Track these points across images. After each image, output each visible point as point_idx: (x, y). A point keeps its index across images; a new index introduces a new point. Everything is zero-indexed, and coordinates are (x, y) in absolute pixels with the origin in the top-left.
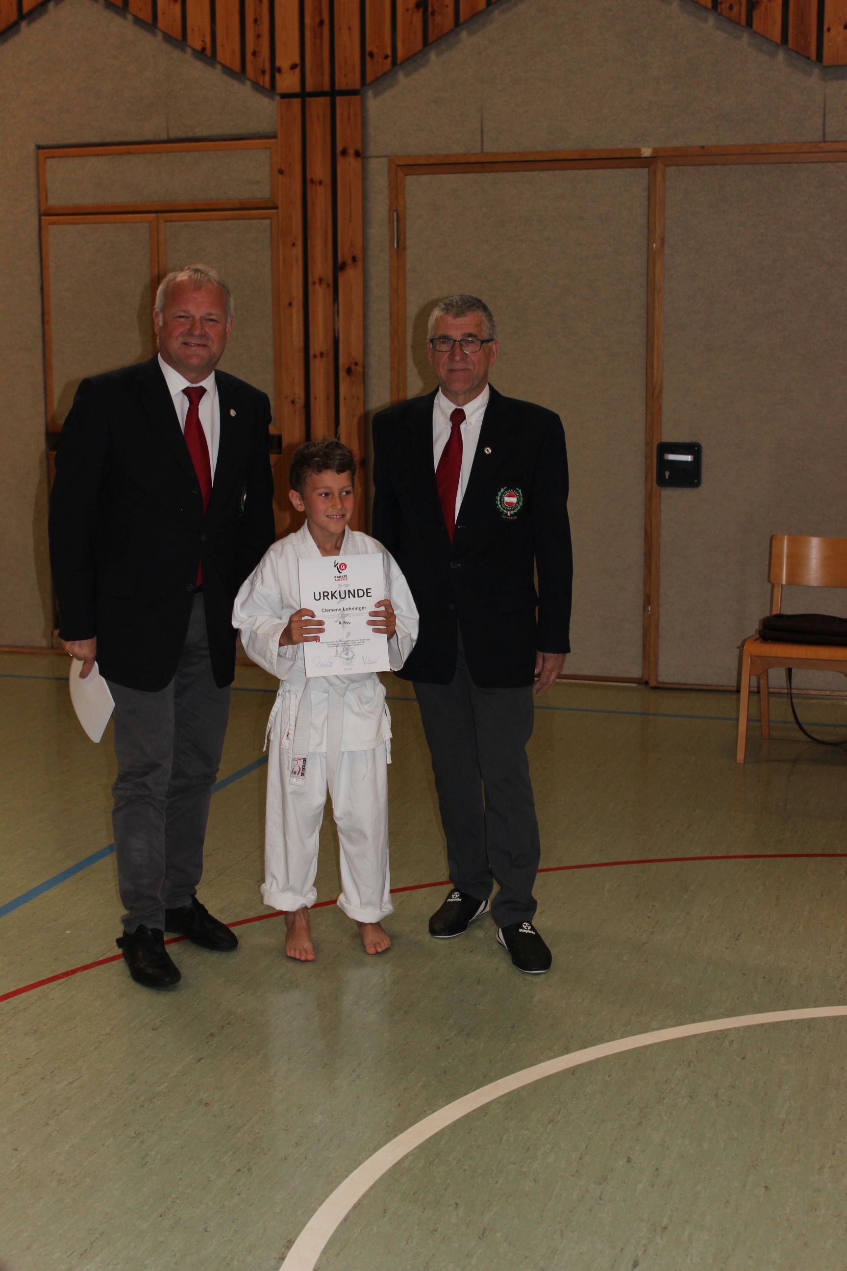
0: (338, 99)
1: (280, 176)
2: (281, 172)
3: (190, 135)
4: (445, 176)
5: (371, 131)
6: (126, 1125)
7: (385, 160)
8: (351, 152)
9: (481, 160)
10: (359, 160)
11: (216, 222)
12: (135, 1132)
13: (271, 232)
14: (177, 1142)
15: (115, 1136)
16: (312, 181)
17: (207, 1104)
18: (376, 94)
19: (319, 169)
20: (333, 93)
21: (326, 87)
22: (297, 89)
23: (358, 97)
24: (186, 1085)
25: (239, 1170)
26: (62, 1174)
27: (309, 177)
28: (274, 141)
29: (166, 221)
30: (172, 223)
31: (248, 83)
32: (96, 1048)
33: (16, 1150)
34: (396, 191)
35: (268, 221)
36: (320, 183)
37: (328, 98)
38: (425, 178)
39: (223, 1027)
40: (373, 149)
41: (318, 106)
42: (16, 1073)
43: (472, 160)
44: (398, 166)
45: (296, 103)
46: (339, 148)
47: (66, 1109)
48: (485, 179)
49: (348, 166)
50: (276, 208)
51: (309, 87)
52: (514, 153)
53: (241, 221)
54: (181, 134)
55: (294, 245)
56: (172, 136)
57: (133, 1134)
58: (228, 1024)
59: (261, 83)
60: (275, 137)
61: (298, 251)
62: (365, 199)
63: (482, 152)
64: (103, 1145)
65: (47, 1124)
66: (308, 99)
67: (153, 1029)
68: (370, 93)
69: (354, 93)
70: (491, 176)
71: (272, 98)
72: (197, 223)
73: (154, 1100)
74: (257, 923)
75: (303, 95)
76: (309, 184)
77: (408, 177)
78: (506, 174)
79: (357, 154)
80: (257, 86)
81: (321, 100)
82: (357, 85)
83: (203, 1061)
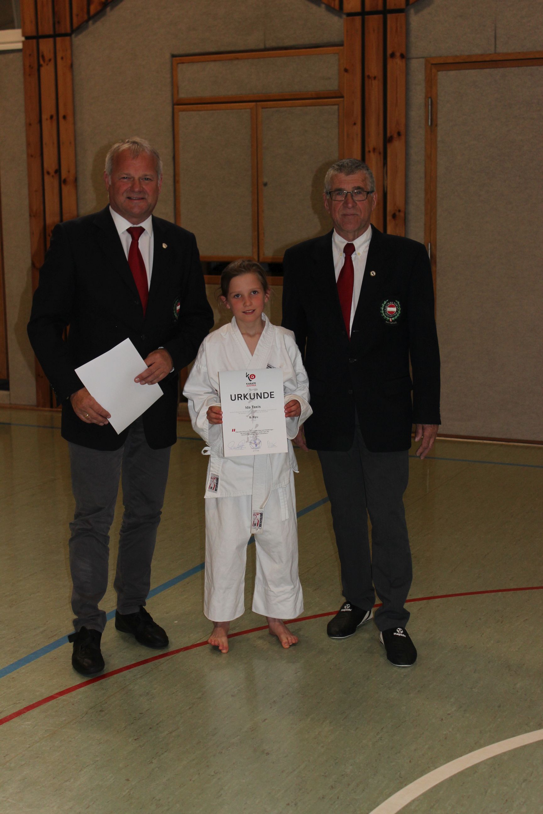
0: (389, 16)
1: (346, 74)
2: (346, 70)
3: (281, 45)
4: (467, 71)
5: (413, 39)
6: (208, 766)
7: (423, 60)
8: (398, 54)
9: (494, 59)
10: (404, 60)
11: (299, 108)
12: (214, 772)
13: (339, 116)
14: (244, 781)
15: (199, 774)
16: (369, 77)
17: (268, 754)
18: (417, 12)
19: (374, 68)
20: (385, 12)
21: (380, 7)
22: (358, 9)
23: (404, 14)
24: (253, 738)
25: (288, 804)
26: (160, 800)
27: (367, 74)
28: (341, 48)
29: (262, 108)
30: (267, 109)
31: (323, 6)
32: (190, 708)
33: (128, 780)
34: (431, 83)
35: (336, 107)
36: (375, 78)
37: (381, 16)
38: (452, 73)
39: (283, 697)
40: (414, 52)
41: (374, 22)
42: (132, 724)
43: (487, 59)
44: (432, 64)
45: (358, 19)
46: (389, 52)
47: (166, 752)
48: (498, 72)
49: (395, 65)
50: (342, 97)
51: (368, 8)
52: (519, 53)
53: (316, 107)
54: (274, 44)
55: (355, 124)
56: (268, 46)
57: (212, 773)
58: (287, 694)
59: (332, 5)
60: (341, 45)
61: (358, 128)
62: (407, 89)
63: (495, 53)
64: (191, 780)
65: (152, 763)
66: (366, 16)
67: (232, 696)
68: (412, 11)
69: (400, 11)
70: (501, 70)
71: (340, 16)
72: (285, 109)
73: (230, 748)
74: (313, 620)
75: (363, 13)
76: (366, 79)
77: (439, 73)
78: (513, 69)
79: (402, 56)
80: (330, 8)
81: (376, 16)
82: (403, 6)
83: (267, 721)
